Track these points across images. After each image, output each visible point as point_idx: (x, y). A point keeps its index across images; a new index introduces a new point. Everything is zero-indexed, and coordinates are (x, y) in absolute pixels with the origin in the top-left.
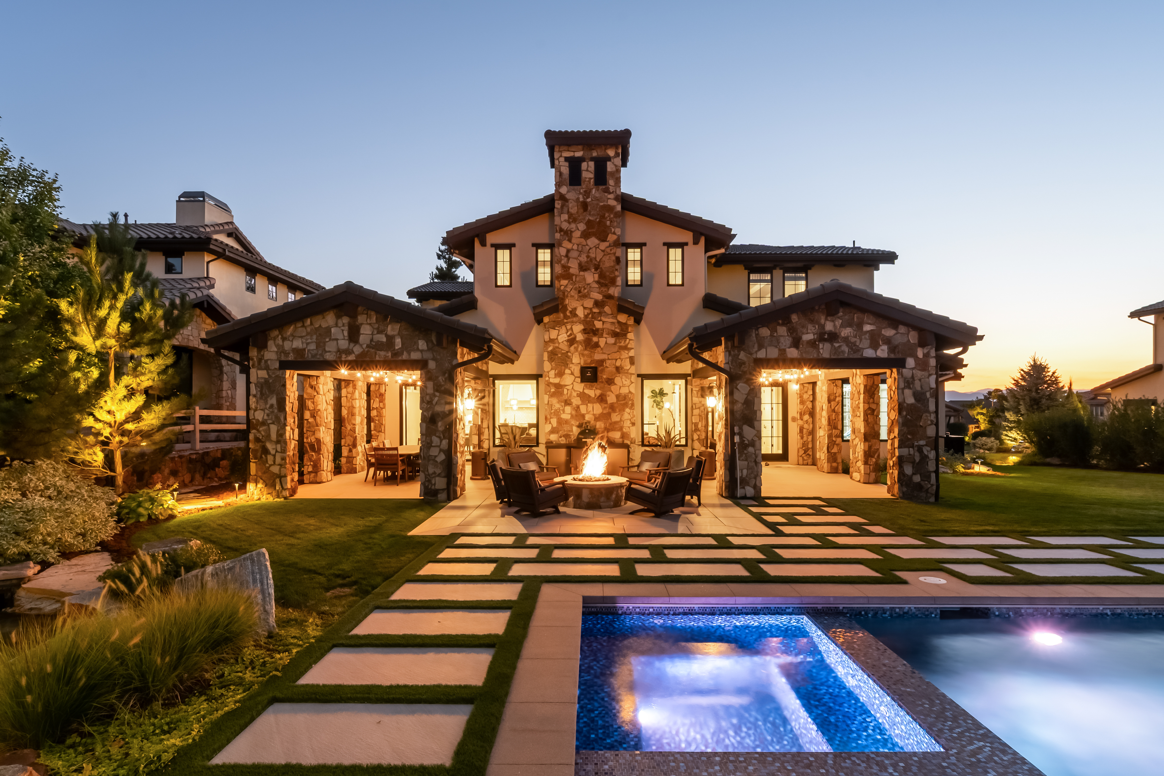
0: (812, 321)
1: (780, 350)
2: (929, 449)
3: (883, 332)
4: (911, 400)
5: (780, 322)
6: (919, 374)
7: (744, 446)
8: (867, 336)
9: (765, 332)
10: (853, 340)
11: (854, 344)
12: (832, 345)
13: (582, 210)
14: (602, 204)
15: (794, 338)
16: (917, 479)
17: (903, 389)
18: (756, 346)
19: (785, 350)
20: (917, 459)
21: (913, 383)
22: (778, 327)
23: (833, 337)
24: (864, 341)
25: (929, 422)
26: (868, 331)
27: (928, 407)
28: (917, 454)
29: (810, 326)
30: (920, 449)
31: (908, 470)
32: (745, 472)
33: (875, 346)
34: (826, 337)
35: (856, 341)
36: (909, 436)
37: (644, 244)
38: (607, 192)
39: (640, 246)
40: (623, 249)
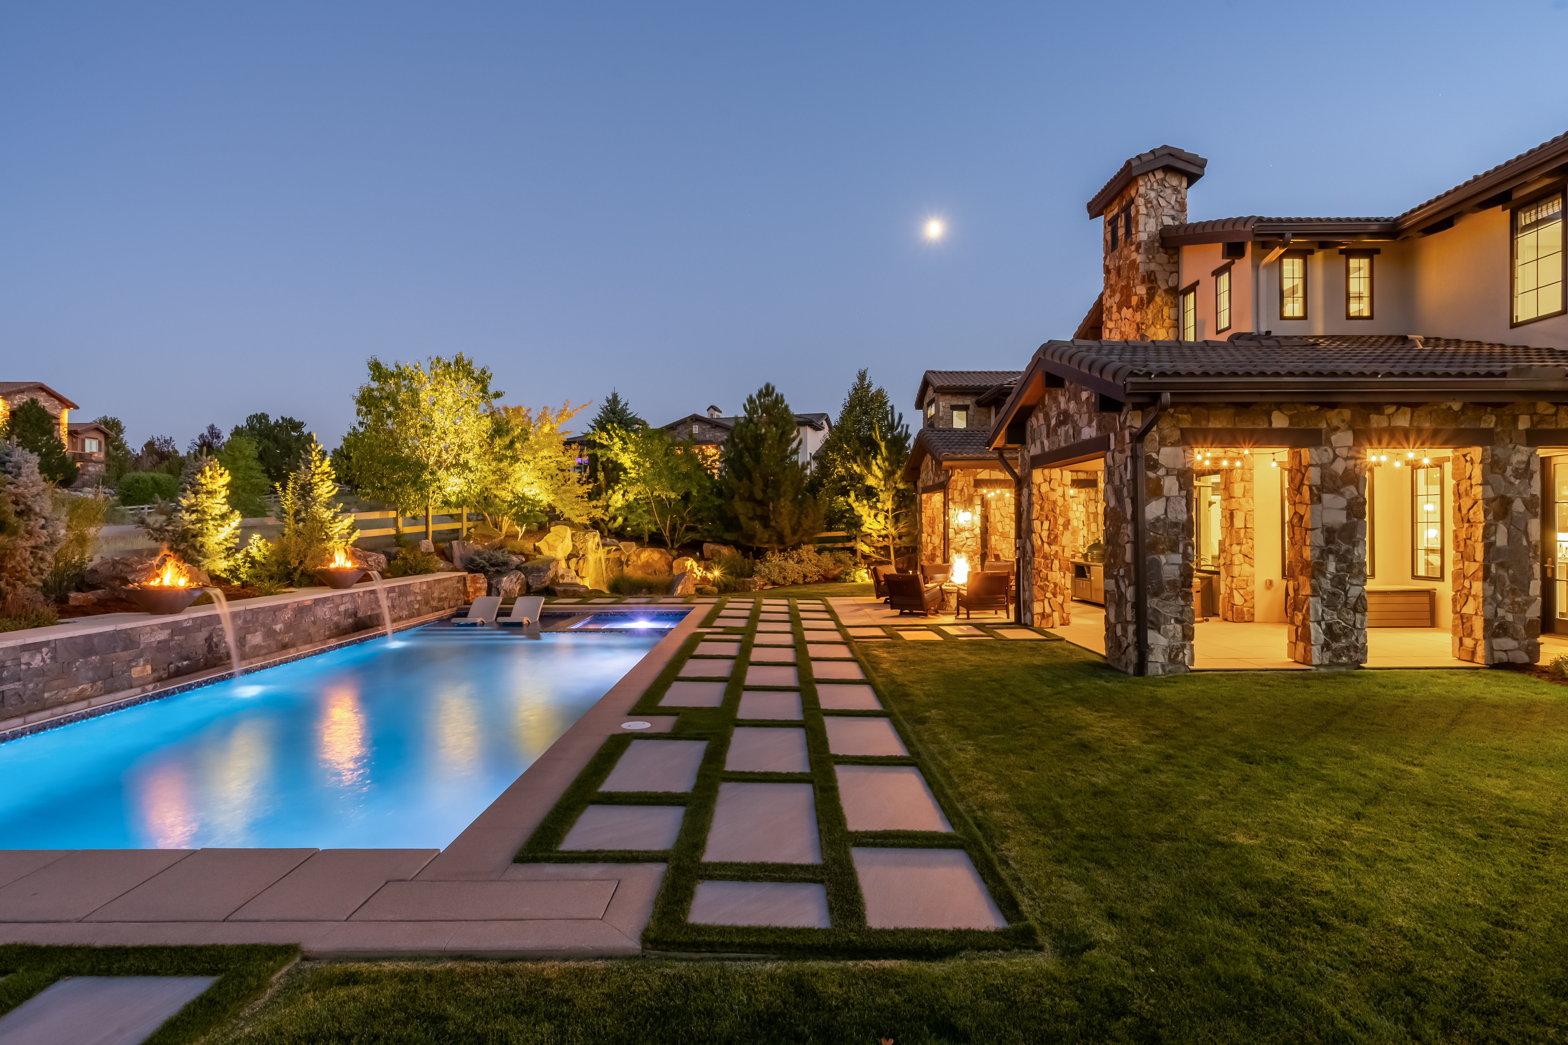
0: (1055, 400)
1: (1041, 443)
2: (1127, 582)
4: (1112, 501)
6: (1117, 458)
8: (1085, 409)
10: (1075, 417)
11: (1076, 423)
13: (1118, 278)
14: (1128, 262)
16: (1119, 630)
17: (1107, 484)
18: (1030, 441)
20: (1117, 598)
21: (1114, 474)
23: (1066, 417)
25: (1126, 538)
27: (1126, 513)
28: (1116, 590)
29: (1054, 408)
31: (1112, 615)
32: (1027, 594)
34: (1062, 418)
35: (1077, 419)
36: (1112, 561)
37: (1197, 283)
38: (1132, 244)
39: (1193, 288)
40: (1181, 297)
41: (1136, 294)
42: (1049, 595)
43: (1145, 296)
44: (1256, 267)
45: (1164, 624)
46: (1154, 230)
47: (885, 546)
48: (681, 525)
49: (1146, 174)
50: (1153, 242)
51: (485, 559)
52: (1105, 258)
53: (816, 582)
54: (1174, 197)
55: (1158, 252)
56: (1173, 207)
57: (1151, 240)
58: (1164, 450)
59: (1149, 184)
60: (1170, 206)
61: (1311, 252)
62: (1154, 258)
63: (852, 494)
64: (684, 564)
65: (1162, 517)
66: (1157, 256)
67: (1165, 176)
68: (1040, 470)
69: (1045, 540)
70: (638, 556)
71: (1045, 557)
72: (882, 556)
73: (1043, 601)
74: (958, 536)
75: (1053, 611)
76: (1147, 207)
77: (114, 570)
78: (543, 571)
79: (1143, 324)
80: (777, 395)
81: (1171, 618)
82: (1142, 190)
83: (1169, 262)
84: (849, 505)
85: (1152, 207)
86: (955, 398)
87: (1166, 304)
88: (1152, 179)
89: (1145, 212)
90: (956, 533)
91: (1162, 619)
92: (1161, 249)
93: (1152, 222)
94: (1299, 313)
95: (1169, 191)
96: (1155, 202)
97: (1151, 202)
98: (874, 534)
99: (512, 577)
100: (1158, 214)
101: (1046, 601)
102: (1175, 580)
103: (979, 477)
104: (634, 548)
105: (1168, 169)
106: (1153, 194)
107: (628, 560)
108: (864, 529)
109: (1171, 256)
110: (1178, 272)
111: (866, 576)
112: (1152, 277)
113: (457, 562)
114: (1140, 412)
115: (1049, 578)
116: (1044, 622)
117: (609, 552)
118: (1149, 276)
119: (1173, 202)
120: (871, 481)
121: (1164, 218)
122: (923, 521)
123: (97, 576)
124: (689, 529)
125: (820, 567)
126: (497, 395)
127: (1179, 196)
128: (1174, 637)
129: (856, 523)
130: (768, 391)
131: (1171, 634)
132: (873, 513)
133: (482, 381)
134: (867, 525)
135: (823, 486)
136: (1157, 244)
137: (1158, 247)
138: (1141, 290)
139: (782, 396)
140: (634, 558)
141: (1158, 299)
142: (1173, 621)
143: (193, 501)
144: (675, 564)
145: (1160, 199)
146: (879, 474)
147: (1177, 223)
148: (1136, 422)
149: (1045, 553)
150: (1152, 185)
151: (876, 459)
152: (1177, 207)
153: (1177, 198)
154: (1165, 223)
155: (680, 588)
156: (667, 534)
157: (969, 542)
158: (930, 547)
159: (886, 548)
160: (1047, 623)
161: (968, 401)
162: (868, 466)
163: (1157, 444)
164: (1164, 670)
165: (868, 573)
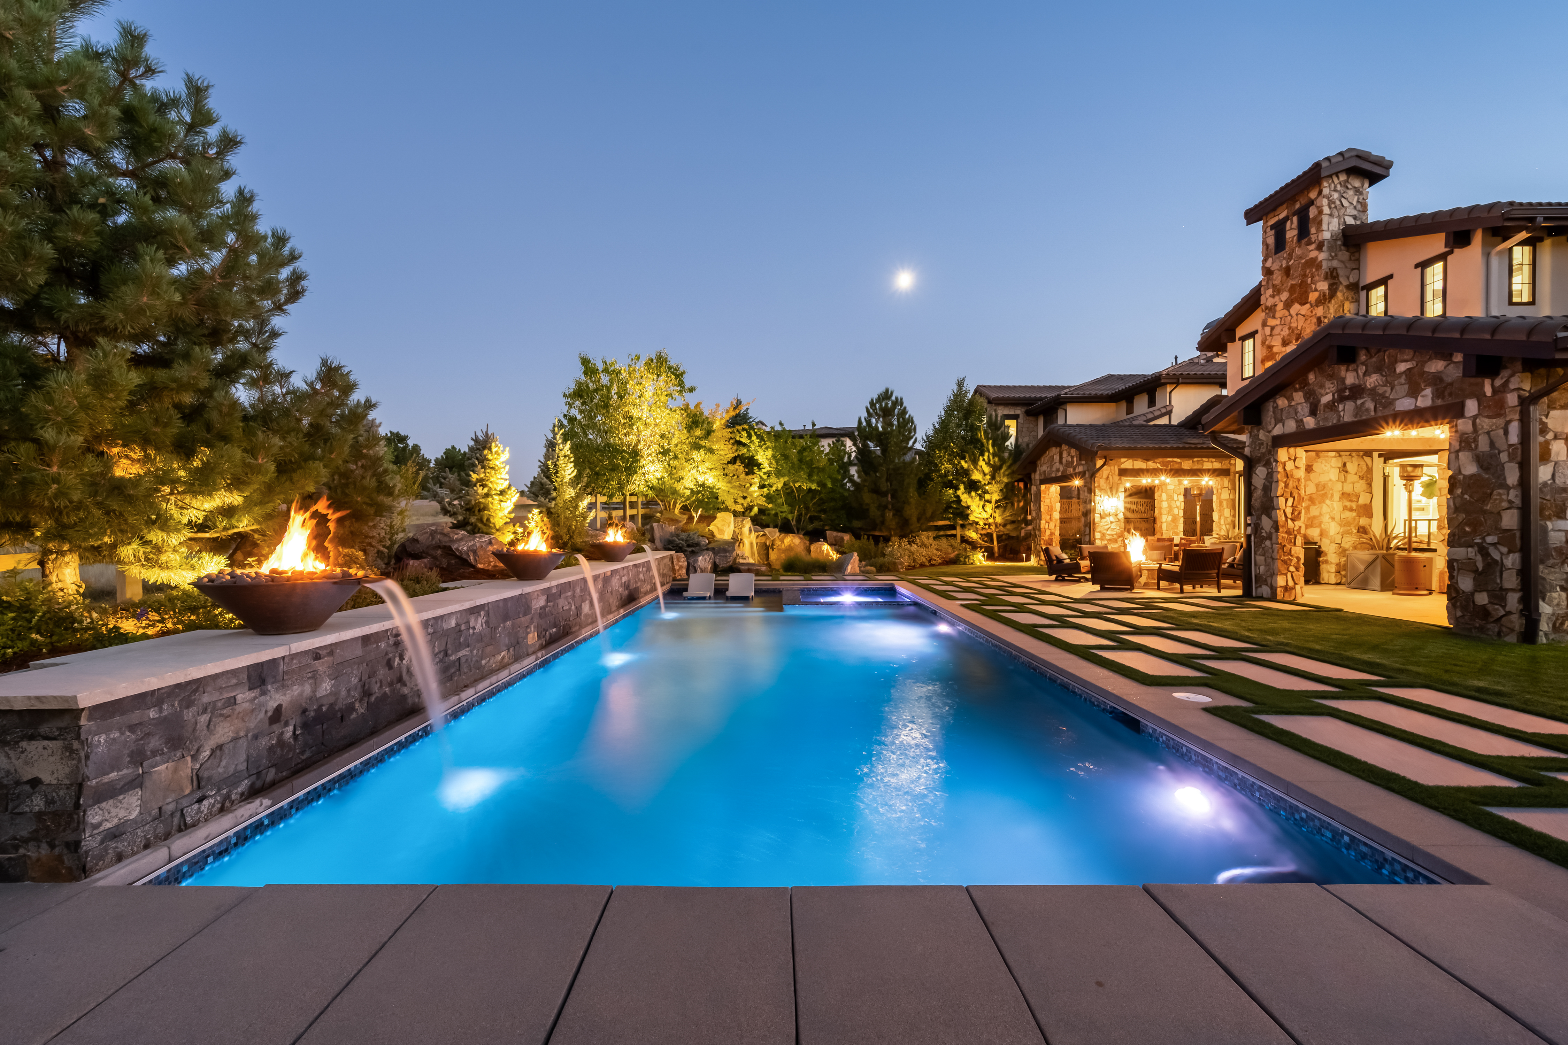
0: (1331, 377)
1: (1297, 421)
2: (1504, 550)
3: (1426, 369)
4: (1470, 469)
5: (1297, 386)
6: (1485, 423)
7: (1261, 540)
8: (1403, 380)
9: (1282, 402)
10: (1381, 390)
11: (1383, 396)
12: (1355, 403)
13: (1285, 277)
14: (1303, 261)
15: (1311, 404)
16: (1482, 599)
17: (1457, 452)
18: (1273, 421)
19: (1302, 420)
20: (1480, 566)
21: (1475, 440)
22: (1294, 394)
23: (1357, 392)
24: (1397, 388)
25: (1505, 504)
26: (1404, 372)
27: (1505, 479)
28: (1479, 558)
29: (1328, 384)
30: (1483, 551)
31: (1466, 584)
32: (1262, 568)
33: (1414, 392)
34: (1347, 393)
35: (1385, 392)
36: (1467, 529)
37: (1391, 277)
38: (1310, 243)
39: (1384, 281)
40: (1363, 294)
41: (1316, 290)
42: (1292, 569)
43: (1327, 292)
44: (1487, 255)
45: (1550, 592)
46: (1336, 229)
47: (988, 533)
48: (806, 514)
49: (1330, 176)
50: (1336, 240)
51: (682, 540)
52: (1265, 261)
53: (940, 564)
54: (1356, 198)
55: (1341, 250)
56: (1355, 208)
57: (1334, 238)
58: (1553, 413)
59: (1333, 185)
60: (1352, 207)
61: (1541, 240)
62: (1336, 255)
63: (962, 487)
64: (821, 548)
65: (1549, 482)
66: (1340, 253)
67: (1348, 178)
68: (1285, 449)
69: (1289, 516)
70: (782, 541)
71: (1289, 532)
72: (986, 542)
73: (1286, 575)
74: (1103, 520)
75: (1296, 584)
76: (1330, 208)
77: (433, 539)
78: (729, 552)
79: (1325, 317)
80: (897, 398)
81: (1557, 585)
82: (1326, 191)
83: (1350, 259)
84: (958, 497)
85: (1336, 207)
86: (1007, 409)
87: (1347, 299)
88: (1336, 181)
89: (1329, 212)
90: (1102, 517)
91: (1548, 587)
92: (1343, 248)
93: (1335, 221)
94: (1526, 298)
95: (1351, 192)
96: (1338, 203)
97: (1334, 203)
98: (981, 523)
99: (706, 556)
100: (1341, 214)
101: (1289, 575)
102: (1561, 546)
103: (1123, 466)
104: (778, 534)
105: (1353, 171)
106: (1336, 195)
107: (773, 545)
108: (972, 518)
109: (1352, 254)
110: (1358, 269)
111: (983, 559)
112: (1335, 274)
113: (658, 543)
114: (1529, 374)
115: (1293, 552)
116: (1287, 594)
117: (758, 536)
118: (1332, 273)
119: (1355, 203)
120: (976, 476)
121: (1346, 218)
122: (1042, 509)
123: (418, 546)
124: (812, 519)
125: (941, 551)
126: (691, 390)
127: (1361, 197)
128: (1558, 605)
129: (962, 513)
130: (886, 395)
131: (1555, 602)
132: (982, 503)
133: (679, 376)
134: (975, 514)
135: (932, 480)
136: (1339, 243)
137: (1340, 245)
138: (1323, 286)
139: (901, 399)
140: (778, 542)
141: (1339, 294)
142: (1558, 589)
143: (482, 475)
144: (813, 548)
145: (1343, 200)
146: (987, 469)
147: (1358, 223)
148: (1526, 384)
149: (1288, 529)
150: (1335, 187)
151: (983, 455)
152: (1359, 207)
153: (1358, 199)
154: (1348, 223)
155: (849, 567)
156: (794, 523)
157: (1113, 526)
158: (1048, 533)
159: (990, 536)
160: (1290, 596)
161: (1018, 411)
162: (975, 462)
163: (1546, 407)
164: (1547, 638)
165: (984, 556)
